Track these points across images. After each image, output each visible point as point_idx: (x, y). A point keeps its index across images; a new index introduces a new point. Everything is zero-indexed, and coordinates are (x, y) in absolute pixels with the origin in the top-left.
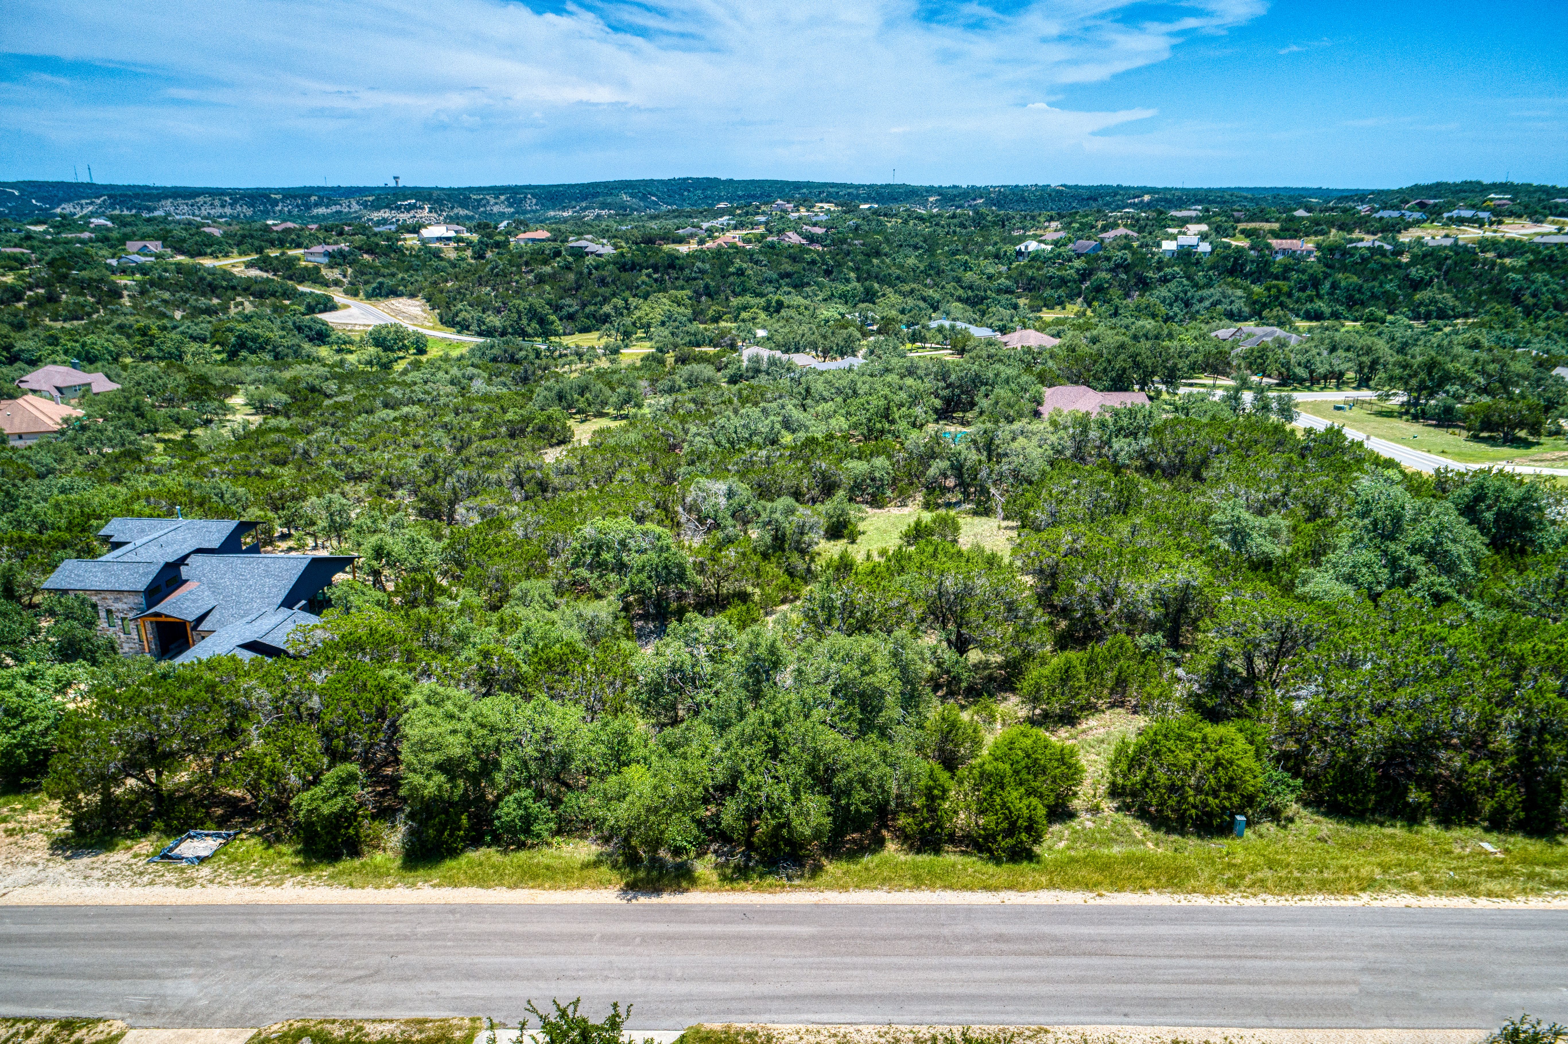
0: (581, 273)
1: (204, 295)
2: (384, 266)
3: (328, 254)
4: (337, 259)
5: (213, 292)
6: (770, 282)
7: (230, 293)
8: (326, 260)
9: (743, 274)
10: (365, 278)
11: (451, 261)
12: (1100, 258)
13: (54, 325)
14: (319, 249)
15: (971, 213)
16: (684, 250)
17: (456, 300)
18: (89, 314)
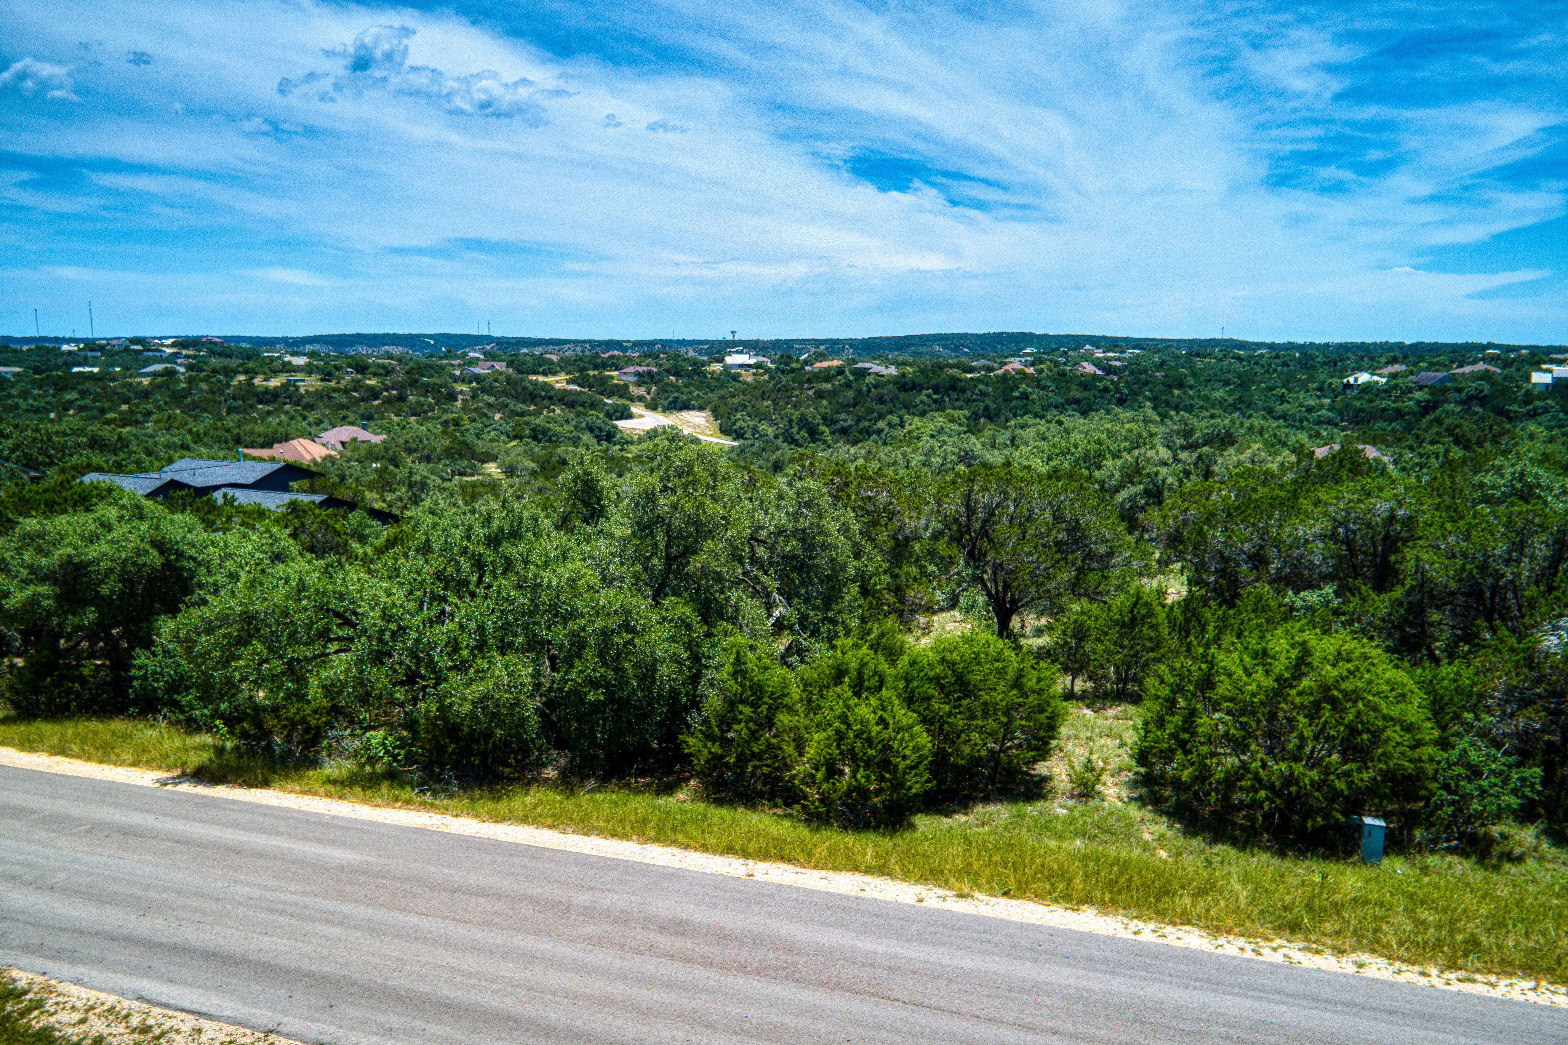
0: (860, 391)
1: (524, 402)
2: (685, 386)
3: (638, 374)
4: (643, 379)
5: (532, 400)
6: (1056, 407)
7: (546, 402)
8: (633, 379)
9: (1027, 398)
10: (666, 395)
11: (748, 384)
12: (1448, 390)
13: (396, 419)
14: (631, 369)
15: (1297, 355)
16: (969, 376)
17: (737, 411)
18: (426, 412)
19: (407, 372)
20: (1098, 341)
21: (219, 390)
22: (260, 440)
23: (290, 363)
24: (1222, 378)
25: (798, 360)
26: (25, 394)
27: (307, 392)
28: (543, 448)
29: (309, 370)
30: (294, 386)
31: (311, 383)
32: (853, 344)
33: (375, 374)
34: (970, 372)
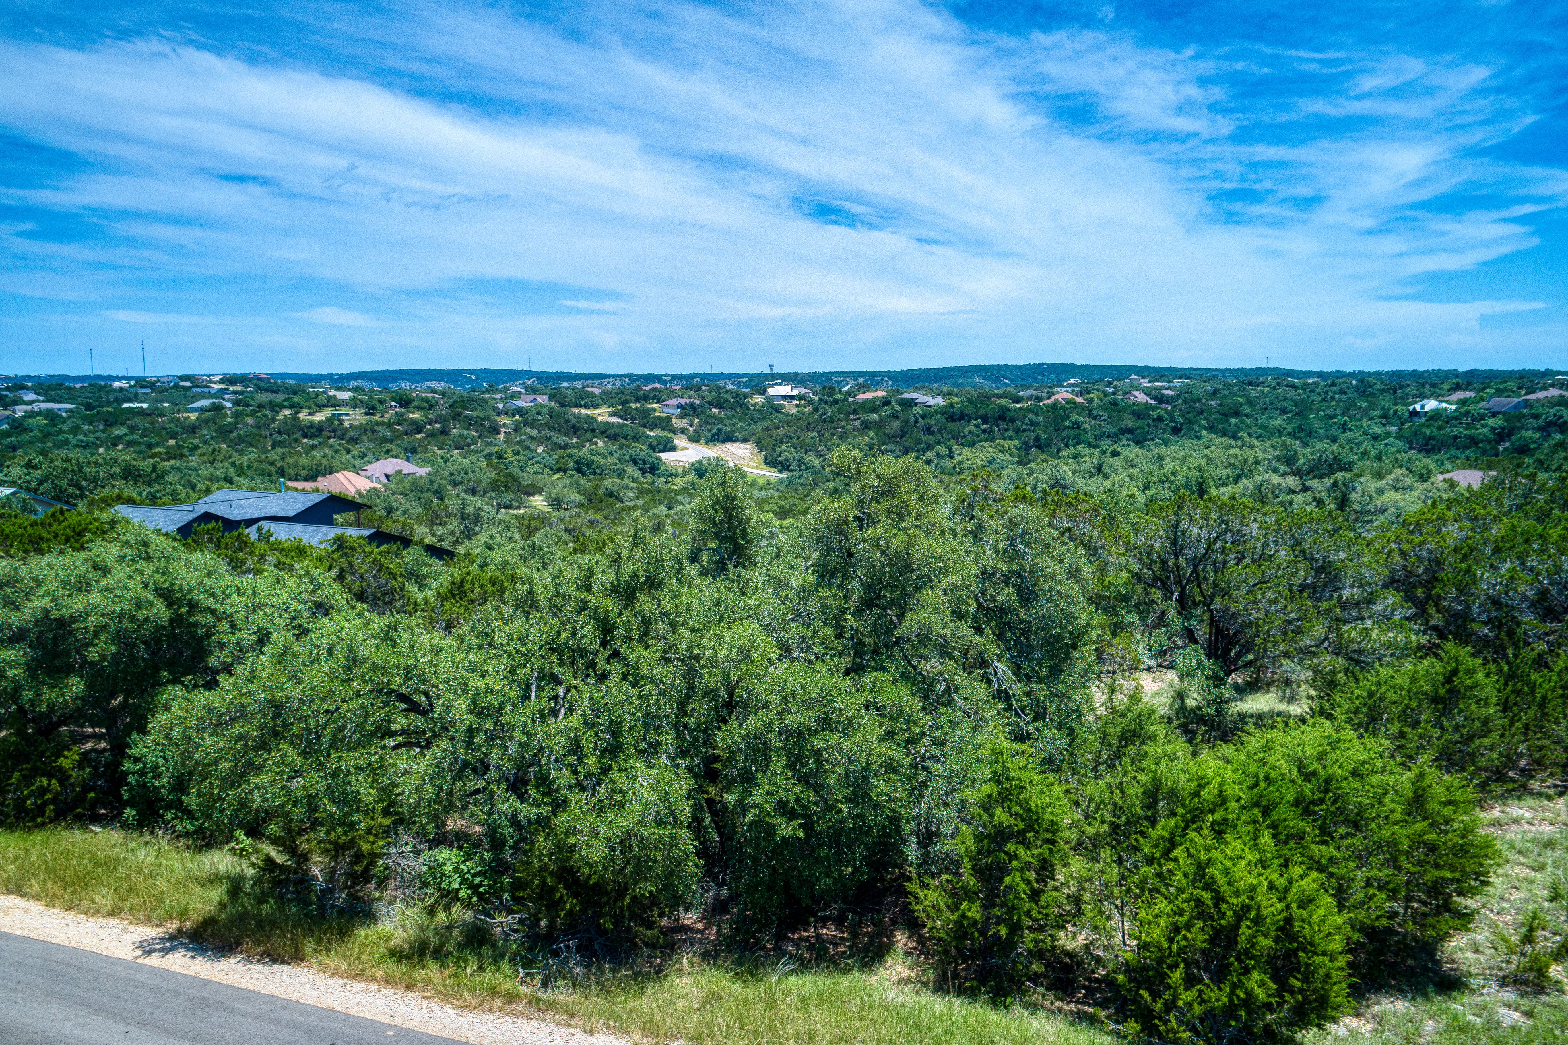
0: (907, 422)
1: (567, 435)
2: (728, 418)
3: (681, 407)
4: (687, 411)
5: (575, 433)
6: (1109, 437)
7: (589, 435)
8: (676, 411)
9: (1079, 428)
10: (709, 427)
11: (792, 415)
12: (1524, 416)
13: (439, 452)
14: (673, 402)
15: (1354, 382)
16: (1018, 406)
17: (782, 442)
18: (469, 445)
19: (451, 406)
20: (1143, 371)
21: (264, 425)
22: (304, 473)
23: (335, 396)
24: (1279, 406)
25: (840, 392)
26: (75, 430)
27: (351, 426)
28: (589, 480)
29: (353, 404)
30: (339, 420)
31: (355, 417)
32: (892, 375)
33: (419, 408)
34: (1018, 402)
